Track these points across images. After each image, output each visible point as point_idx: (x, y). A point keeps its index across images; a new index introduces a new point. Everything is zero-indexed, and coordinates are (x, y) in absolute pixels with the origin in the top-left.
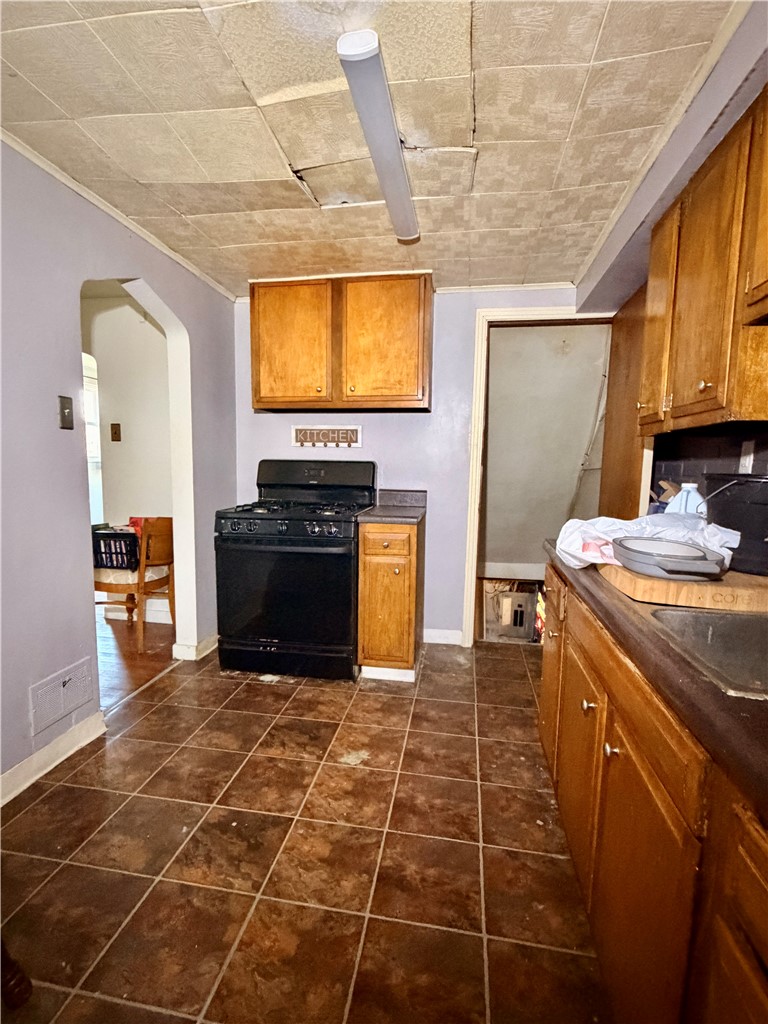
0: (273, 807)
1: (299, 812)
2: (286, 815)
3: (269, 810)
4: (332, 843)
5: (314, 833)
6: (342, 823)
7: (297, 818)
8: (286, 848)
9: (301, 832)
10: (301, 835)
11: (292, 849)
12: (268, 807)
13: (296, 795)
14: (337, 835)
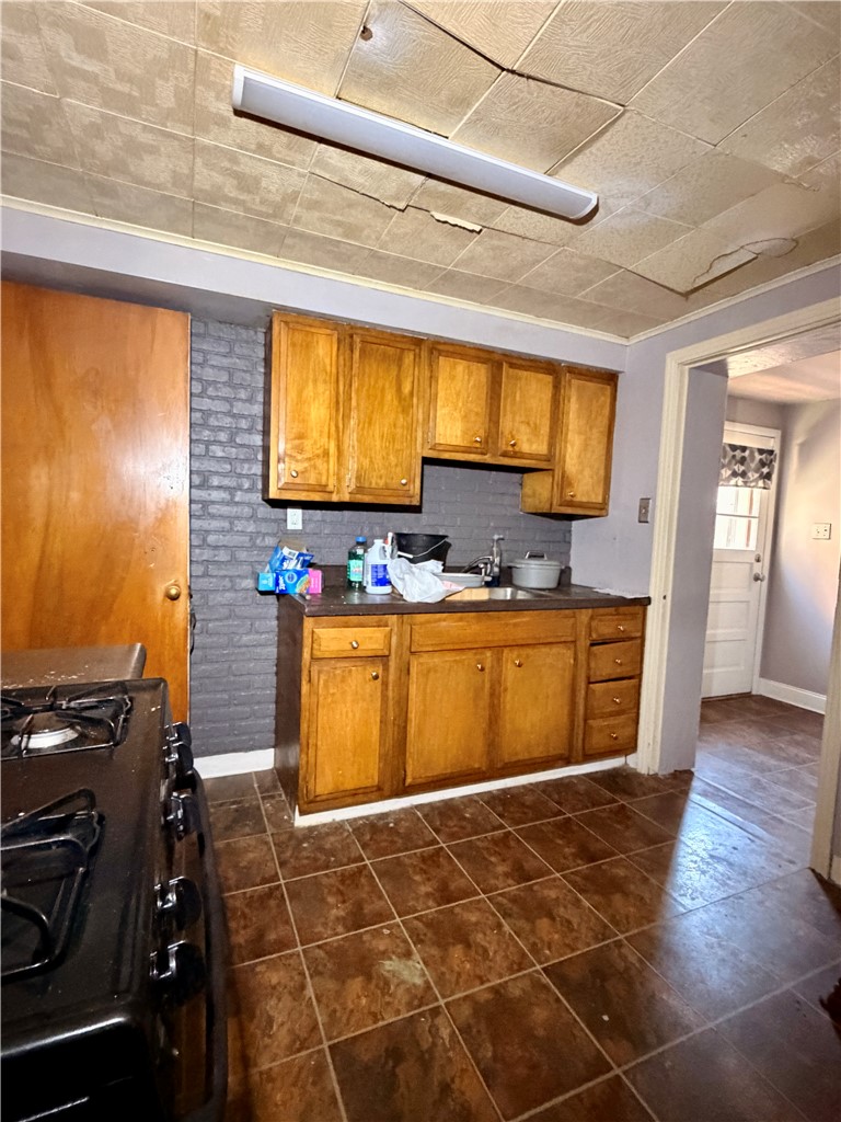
0: (552, 1000)
1: (531, 970)
2: (545, 980)
3: (558, 1000)
4: (533, 923)
5: (537, 941)
6: (507, 928)
7: (538, 967)
8: (573, 950)
9: (547, 952)
10: (549, 949)
11: (568, 946)
12: (555, 1006)
13: (515, 991)
14: (522, 923)
